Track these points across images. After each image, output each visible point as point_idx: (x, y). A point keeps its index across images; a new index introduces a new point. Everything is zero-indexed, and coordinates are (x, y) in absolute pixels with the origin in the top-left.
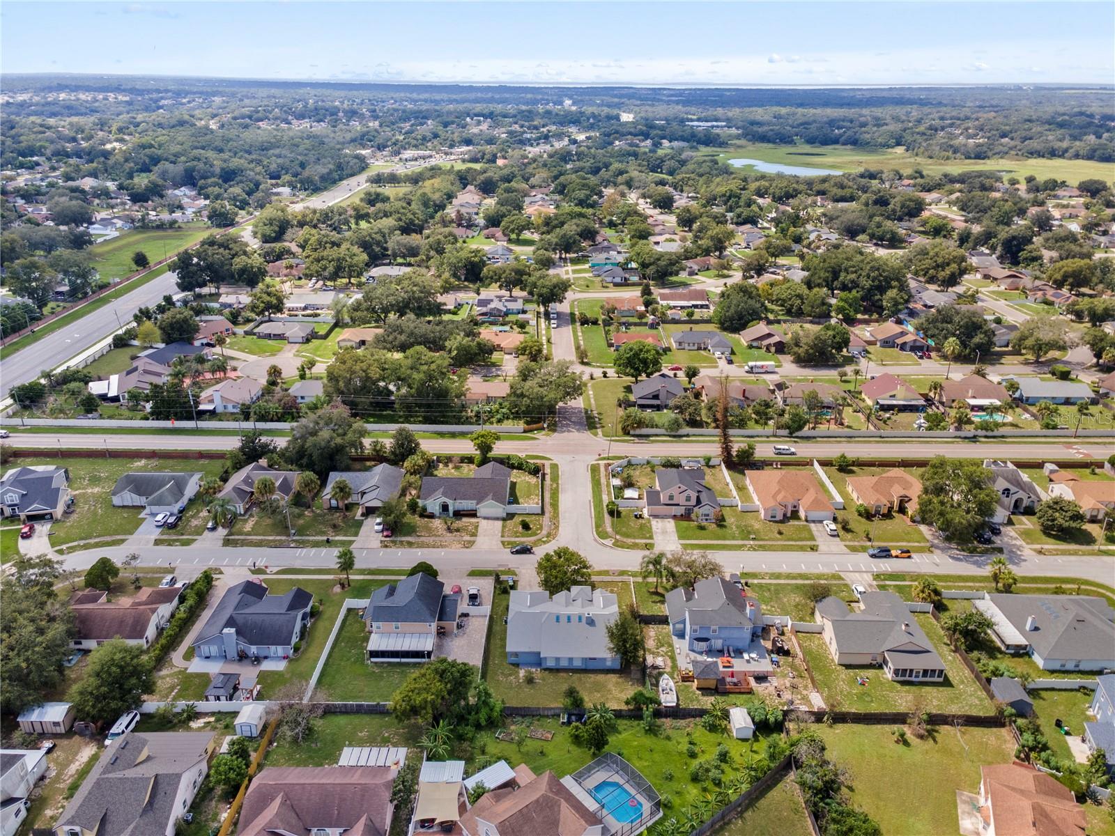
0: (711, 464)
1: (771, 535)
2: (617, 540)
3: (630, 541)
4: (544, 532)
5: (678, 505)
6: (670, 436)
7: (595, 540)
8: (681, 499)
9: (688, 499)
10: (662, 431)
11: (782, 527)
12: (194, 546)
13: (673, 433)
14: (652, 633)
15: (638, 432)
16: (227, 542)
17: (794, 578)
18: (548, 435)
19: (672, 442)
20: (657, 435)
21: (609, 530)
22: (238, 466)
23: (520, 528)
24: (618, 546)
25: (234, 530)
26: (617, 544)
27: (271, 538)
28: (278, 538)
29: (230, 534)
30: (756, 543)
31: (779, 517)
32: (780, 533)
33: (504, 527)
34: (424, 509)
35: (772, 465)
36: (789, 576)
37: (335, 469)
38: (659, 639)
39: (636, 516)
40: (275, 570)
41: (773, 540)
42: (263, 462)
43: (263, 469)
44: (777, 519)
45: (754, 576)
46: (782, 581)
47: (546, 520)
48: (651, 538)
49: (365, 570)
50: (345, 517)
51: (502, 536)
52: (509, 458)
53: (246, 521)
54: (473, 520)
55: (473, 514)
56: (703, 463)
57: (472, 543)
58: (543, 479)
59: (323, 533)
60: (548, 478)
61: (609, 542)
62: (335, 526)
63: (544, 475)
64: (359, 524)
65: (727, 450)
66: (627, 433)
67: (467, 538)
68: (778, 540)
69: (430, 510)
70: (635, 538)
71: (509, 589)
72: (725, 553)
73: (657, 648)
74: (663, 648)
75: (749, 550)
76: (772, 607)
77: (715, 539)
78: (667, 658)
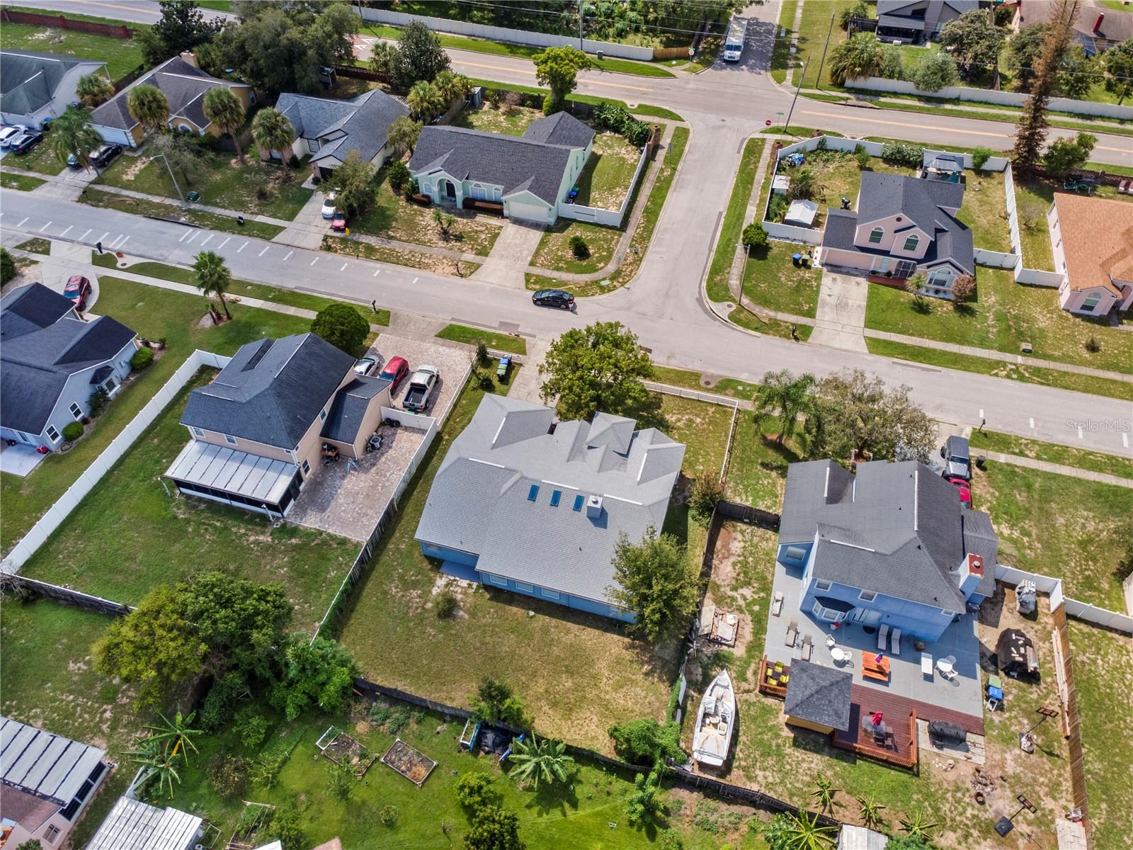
0: (986, 167)
1: (1068, 348)
2: (741, 308)
3: (766, 313)
4: (611, 267)
5: (886, 253)
6: (920, 98)
7: (700, 301)
8: (896, 244)
9: (911, 244)
10: (908, 86)
11: (1101, 334)
12: (37, 193)
13: (929, 93)
14: (736, 547)
15: (861, 83)
16: (88, 196)
17: (1096, 467)
18: (693, 71)
19: (920, 110)
20: (895, 94)
21: (734, 282)
22: (155, 57)
23: (569, 254)
24: (738, 322)
25: (109, 174)
26: (740, 319)
27: (156, 200)
28: (168, 201)
29: (99, 181)
30: (1032, 362)
31: (1102, 309)
32: (1092, 348)
33: (543, 243)
34: (415, 189)
35: (1116, 184)
36: (1085, 460)
37: (292, 87)
38: (745, 564)
39: (796, 262)
40: (131, 261)
41: (1072, 361)
42: (188, 57)
43: (187, 70)
44: (1095, 313)
45: (1003, 442)
46: (1065, 470)
47: (623, 244)
48: (811, 314)
49: (270, 289)
50: (287, 179)
51: (532, 264)
52: (602, 107)
53: (133, 161)
54: (494, 222)
55: (495, 209)
56: (968, 160)
57: (474, 267)
58: (651, 157)
59: (241, 205)
60: (661, 154)
61: (724, 310)
62: (262, 195)
63: (657, 147)
64: (305, 197)
65: (1029, 141)
66: (839, 84)
67: (469, 256)
68: (1083, 363)
69: (423, 190)
70: (778, 309)
71: (495, 382)
72: (955, 374)
73: (735, 589)
74: (747, 592)
75: (1008, 377)
76: (1026, 533)
77: (942, 340)
78: (748, 618)
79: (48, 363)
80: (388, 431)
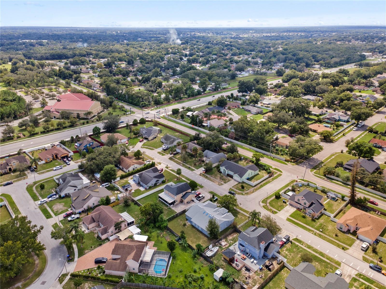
0: (344, 199)
1: (331, 234)
2: (266, 205)
3: (270, 207)
4: (247, 192)
6: (343, 183)
7: (259, 202)
10: (341, 180)
11: (340, 234)
12: (164, 156)
14: (235, 236)
15: (329, 176)
16: (171, 159)
17: (317, 252)
18: (293, 165)
19: (343, 186)
20: (337, 181)
21: (269, 201)
22: (191, 140)
23: (241, 187)
24: (264, 207)
25: (175, 156)
27: (179, 161)
28: (181, 162)
29: (173, 157)
30: (320, 233)
31: (345, 229)
32: (336, 235)
33: (237, 184)
34: (220, 170)
35: (376, 212)
37: (208, 149)
38: (234, 238)
39: (284, 202)
40: (170, 169)
41: (330, 236)
42: (196, 141)
43: (195, 143)
44: (343, 230)
45: (300, 241)
46: (309, 250)
47: (252, 189)
48: (280, 210)
49: (187, 178)
50: (200, 163)
51: (233, 187)
52: (265, 166)
53: (179, 155)
54: (231, 179)
55: (232, 177)
56: (340, 196)
57: (222, 184)
58: (270, 177)
59: (191, 165)
60: (272, 178)
61: (263, 204)
62: (195, 164)
64: (202, 166)
66: (325, 175)
67: (222, 183)
68: (332, 237)
69: (221, 171)
70: (274, 208)
71: (213, 201)
72: (301, 229)
73: (230, 240)
74: (231, 242)
75: (313, 233)
76: (291, 255)
77: (304, 223)
78: (229, 244)
79: (152, 177)
80: (192, 202)
